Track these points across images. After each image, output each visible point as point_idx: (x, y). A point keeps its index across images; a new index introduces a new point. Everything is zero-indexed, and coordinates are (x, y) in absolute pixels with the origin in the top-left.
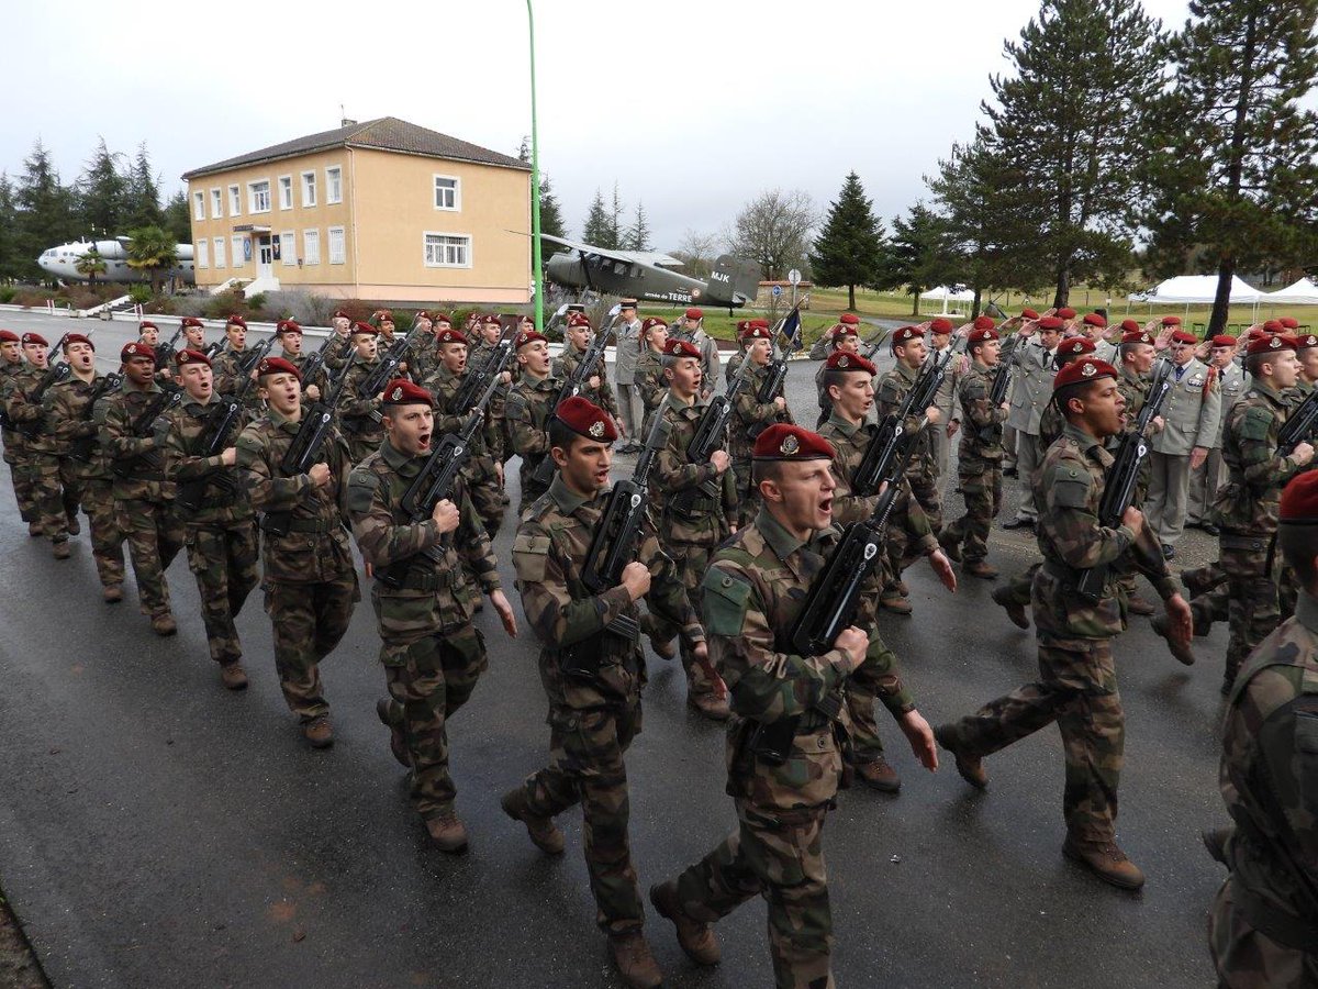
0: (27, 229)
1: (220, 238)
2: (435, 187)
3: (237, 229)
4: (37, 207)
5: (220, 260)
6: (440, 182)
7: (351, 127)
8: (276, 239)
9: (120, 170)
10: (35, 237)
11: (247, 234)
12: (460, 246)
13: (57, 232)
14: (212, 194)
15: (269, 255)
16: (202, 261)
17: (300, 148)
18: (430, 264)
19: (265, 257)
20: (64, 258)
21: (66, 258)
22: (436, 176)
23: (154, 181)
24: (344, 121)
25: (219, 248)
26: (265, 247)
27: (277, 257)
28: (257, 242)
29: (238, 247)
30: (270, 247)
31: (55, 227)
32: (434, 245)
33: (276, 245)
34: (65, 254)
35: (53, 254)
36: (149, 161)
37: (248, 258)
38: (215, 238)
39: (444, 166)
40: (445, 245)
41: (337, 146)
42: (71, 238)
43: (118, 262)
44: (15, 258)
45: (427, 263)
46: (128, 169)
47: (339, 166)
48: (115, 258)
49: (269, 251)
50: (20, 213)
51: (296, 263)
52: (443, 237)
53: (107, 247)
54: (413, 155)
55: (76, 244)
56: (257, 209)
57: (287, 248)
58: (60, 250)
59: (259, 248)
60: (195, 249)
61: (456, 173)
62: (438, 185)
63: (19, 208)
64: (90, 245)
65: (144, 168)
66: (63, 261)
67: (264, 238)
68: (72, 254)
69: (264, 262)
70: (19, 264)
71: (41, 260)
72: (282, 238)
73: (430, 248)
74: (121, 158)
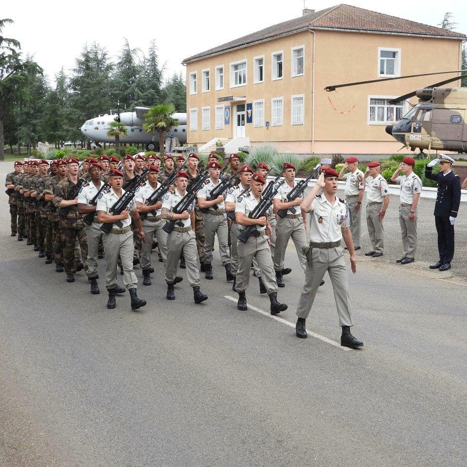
0: (75, 106)
1: (206, 108)
2: (380, 58)
3: (221, 100)
4: (81, 90)
5: (206, 124)
6: (384, 54)
7: (310, 15)
8: (250, 106)
9: (137, 61)
10: (78, 112)
11: (228, 103)
12: (399, 106)
13: (93, 107)
14: (203, 74)
15: (243, 119)
16: (193, 126)
17: (272, 34)
18: (373, 123)
19: (240, 121)
20: (98, 126)
21: (100, 126)
22: (380, 49)
23: (159, 67)
24: (305, 11)
25: (206, 115)
26: (241, 113)
27: (250, 120)
28: (235, 108)
29: (220, 115)
30: (244, 113)
31: (91, 104)
32: (376, 106)
33: (249, 111)
34: (99, 123)
35: (91, 124)
36: (157, 53)
37: (227, 122)
38: (203, 108)
39: (387, 41)
40: (386, 106)
41: (302, 30)
42: (102, 111)
43: (133, 127)
44: (65, 127)
45: (369, 122)
46: (142, 60)
47: (303, 46)
48: (131, 124)
49: (243, 116)
50: (70, 95)
51: (264, 124)
52: (384, 100)
53: (127, 116)
54: (362, 34)
55: (106, 116)
56: (236, 83)
57: (258, 113)
58: (95, 120)
59: (236, 114)
60: (188, 116)
61: (397, 47)
62: (382, 56)
63: (71, 91)
64: (116, 116)
65: (153, 59)
66: (97, 128)
67: (241, 106)
68: (103, 123)
69: (239, 125)
70: (68, 131)
71: (83, 128)
72: (254, 106)
73: (372, 109)
74: (138, 52)
